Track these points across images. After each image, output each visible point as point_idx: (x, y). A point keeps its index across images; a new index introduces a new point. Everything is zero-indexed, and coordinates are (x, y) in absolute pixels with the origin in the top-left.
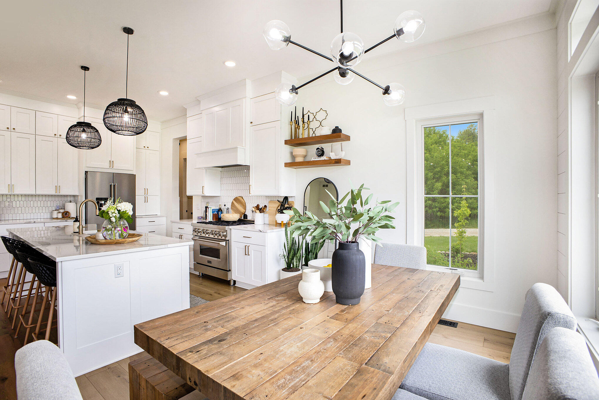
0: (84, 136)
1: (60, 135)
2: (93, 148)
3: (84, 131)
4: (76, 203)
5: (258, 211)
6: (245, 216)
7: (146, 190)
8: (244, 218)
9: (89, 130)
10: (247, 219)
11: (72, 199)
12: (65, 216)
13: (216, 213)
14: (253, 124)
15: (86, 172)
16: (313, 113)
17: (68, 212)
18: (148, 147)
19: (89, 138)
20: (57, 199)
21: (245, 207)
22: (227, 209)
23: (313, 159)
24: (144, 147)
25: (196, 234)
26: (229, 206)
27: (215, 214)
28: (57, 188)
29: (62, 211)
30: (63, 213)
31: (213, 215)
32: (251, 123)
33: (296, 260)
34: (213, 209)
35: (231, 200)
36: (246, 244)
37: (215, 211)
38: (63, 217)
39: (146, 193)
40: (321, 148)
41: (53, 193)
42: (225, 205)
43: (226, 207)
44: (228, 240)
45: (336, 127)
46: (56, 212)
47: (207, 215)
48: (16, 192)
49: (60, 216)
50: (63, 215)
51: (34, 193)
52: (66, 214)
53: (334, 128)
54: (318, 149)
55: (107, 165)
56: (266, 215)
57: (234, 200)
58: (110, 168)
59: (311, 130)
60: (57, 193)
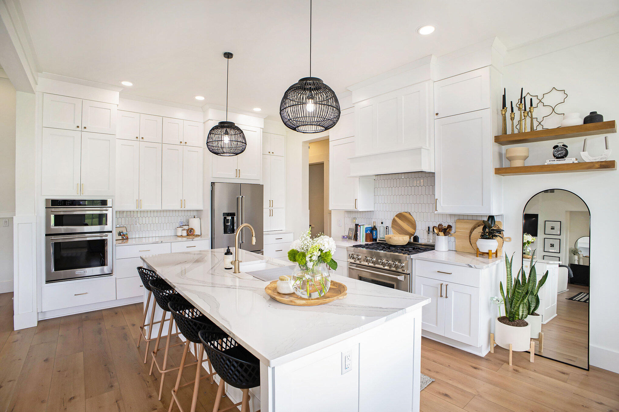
0: (226, 139)
1: (186, 143)
2: (237, 154)
3: (227, 133)
4: (200, 219)
5: (441, 234)
6: (416, 239)
7: (271, 202)
8: (414, 241)
9: (232, 132)
10: (418, 242)
11: (195, 214)
12: (190, 234)
13: (369, 232)
14: (439, 116)
15: (213, 184)
16: (537, 96)
17: (192, 229)
18: (273, 153)
19: (235, 141)
20: (180, 214)
21: (414, 226)
22: (387, 228)
23: (547, 163)
24: (269, 152)
25: (353, 261)
26: (389, 223)
27: (369, 234)
28: (183, 202)
29: (186, 228)
30: (187, 230)
31: (366, 235)
32: (437, 114)
33: (523, 308)
34: (366, 228)
35: (393, 215)
36: (442, 282)
37: (368, 230)
38: (187, 235)
39: (271, 206)
40: (563, 145)
41: (178, 208)
42: (382, 223)
43: (385, 225)
44: (409, 274)
45: (591, 113)
46: (181, 229)
47: (358, 234)
48: (143, 209)
49: (185, 233)
50: (187, 232)
51: (160, 208)
52: (191, 231)
53: (589, 114)
54: (555, 147)
55: (232, 174)
56: (452, 239)
57: (397, 216)
58: (237, 178)
59: (535, 121)
60: (182, 208)
